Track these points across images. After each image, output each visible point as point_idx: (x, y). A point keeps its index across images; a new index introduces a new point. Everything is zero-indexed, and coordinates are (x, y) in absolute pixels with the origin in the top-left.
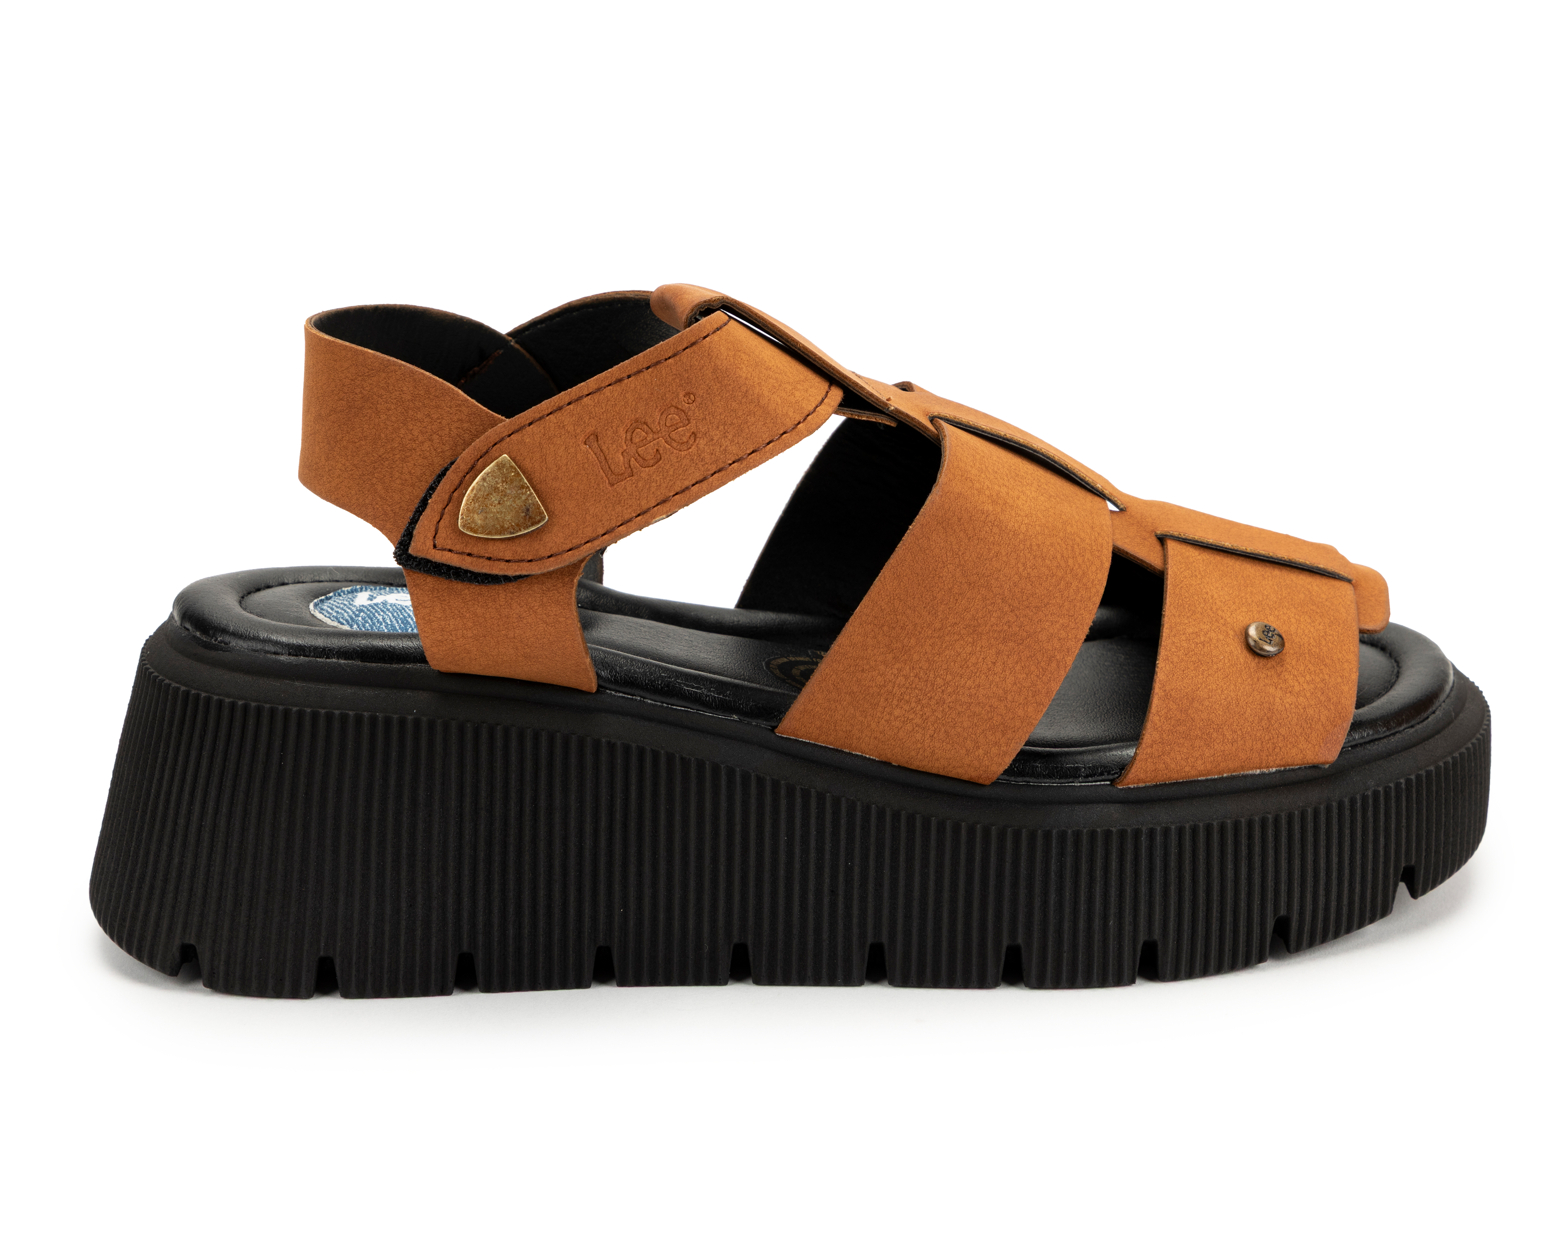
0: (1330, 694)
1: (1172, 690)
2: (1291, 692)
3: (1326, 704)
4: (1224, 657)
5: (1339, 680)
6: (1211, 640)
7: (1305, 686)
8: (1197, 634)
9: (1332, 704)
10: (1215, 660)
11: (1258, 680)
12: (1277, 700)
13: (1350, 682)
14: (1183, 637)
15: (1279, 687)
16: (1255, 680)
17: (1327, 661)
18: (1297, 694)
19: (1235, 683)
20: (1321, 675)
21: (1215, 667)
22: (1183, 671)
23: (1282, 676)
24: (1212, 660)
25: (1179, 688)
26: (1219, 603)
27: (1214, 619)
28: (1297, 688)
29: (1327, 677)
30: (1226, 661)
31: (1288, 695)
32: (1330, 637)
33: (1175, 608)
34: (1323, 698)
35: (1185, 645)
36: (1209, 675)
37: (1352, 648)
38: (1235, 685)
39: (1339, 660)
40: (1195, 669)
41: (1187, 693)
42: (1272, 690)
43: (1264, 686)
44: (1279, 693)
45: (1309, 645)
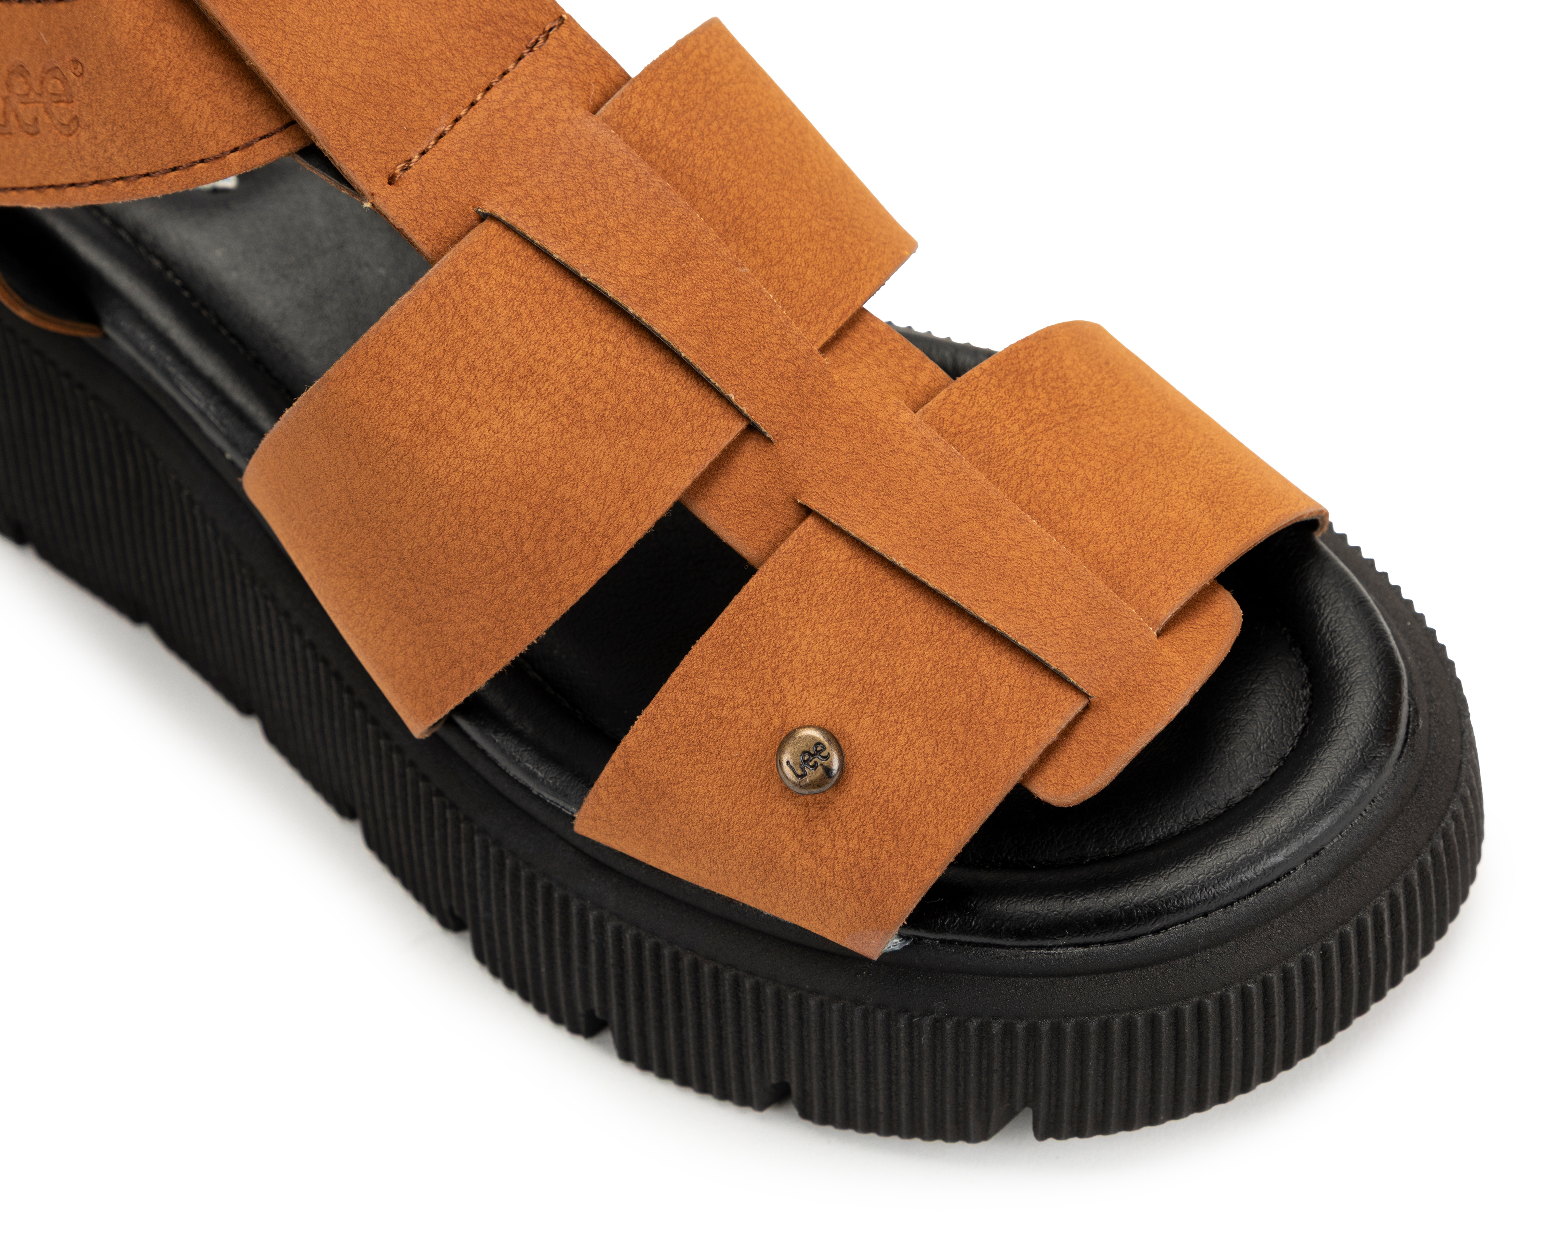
0: (874, 883)
1: (639, 767)
2: (812, 853)
3: (860, 894)
4: (741, 755)
5: (902, 869)
6: (736, 720)
7: (841, 854)
8: (721, 702)
9: (871, 898)
10: (724, 753)
11: (772, 813)
12: (788, 854)
13: (916, 880)
14: (696, 699)
15: (799, 837)
16: (768, 811)
17: (903, 830)
18: (821, 860)
19: (736, 801)
20: (876, 850)
21: (718, 763)
22: (668, 748)
23: (813, 823)
24: (719, 752)
25: (649, 769)
26: (796, 663)
27: (766, 688)
28: (825, 852)
29: (884, 857)
30: (739, 764)
31: (806, 855)
32: (942, 794)
33: (714, 645)
34: (858, 884)
35: (692, 710)
36: (702, 771)
37: (961, 826)
38: (734, 804)
39: (924, 837)
40: (686, 754)
41: (658, 781)
42: (785, 836)
43: (777, 825)
44: (794, 846)
45: (894, 792)
